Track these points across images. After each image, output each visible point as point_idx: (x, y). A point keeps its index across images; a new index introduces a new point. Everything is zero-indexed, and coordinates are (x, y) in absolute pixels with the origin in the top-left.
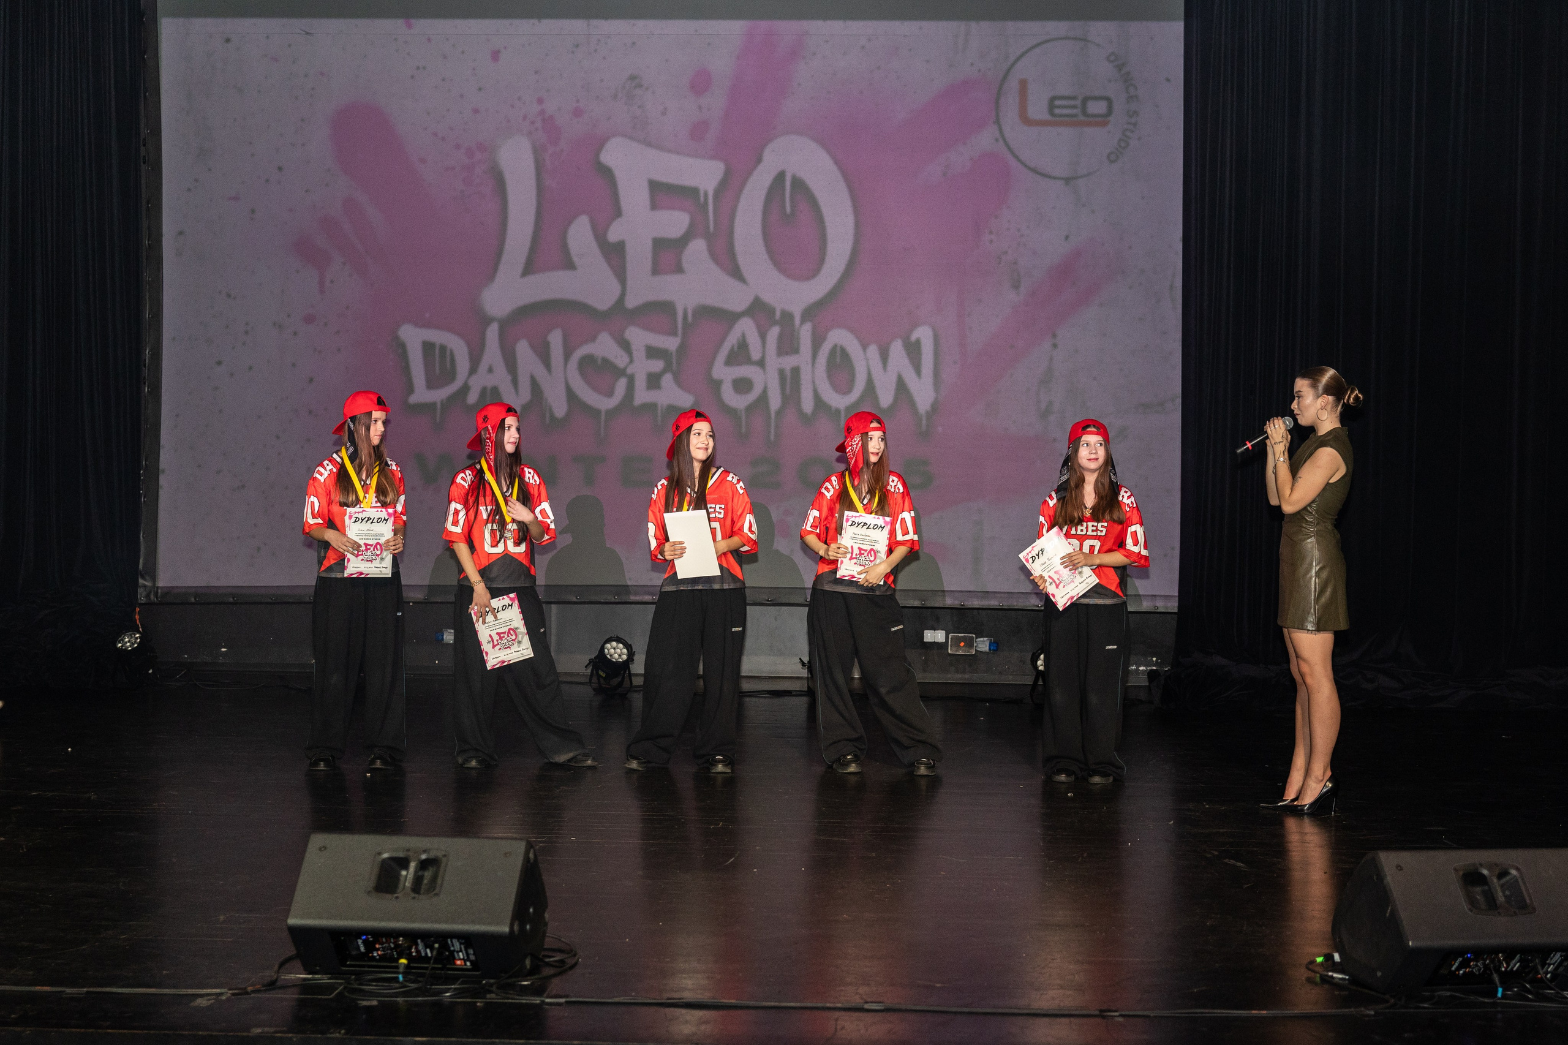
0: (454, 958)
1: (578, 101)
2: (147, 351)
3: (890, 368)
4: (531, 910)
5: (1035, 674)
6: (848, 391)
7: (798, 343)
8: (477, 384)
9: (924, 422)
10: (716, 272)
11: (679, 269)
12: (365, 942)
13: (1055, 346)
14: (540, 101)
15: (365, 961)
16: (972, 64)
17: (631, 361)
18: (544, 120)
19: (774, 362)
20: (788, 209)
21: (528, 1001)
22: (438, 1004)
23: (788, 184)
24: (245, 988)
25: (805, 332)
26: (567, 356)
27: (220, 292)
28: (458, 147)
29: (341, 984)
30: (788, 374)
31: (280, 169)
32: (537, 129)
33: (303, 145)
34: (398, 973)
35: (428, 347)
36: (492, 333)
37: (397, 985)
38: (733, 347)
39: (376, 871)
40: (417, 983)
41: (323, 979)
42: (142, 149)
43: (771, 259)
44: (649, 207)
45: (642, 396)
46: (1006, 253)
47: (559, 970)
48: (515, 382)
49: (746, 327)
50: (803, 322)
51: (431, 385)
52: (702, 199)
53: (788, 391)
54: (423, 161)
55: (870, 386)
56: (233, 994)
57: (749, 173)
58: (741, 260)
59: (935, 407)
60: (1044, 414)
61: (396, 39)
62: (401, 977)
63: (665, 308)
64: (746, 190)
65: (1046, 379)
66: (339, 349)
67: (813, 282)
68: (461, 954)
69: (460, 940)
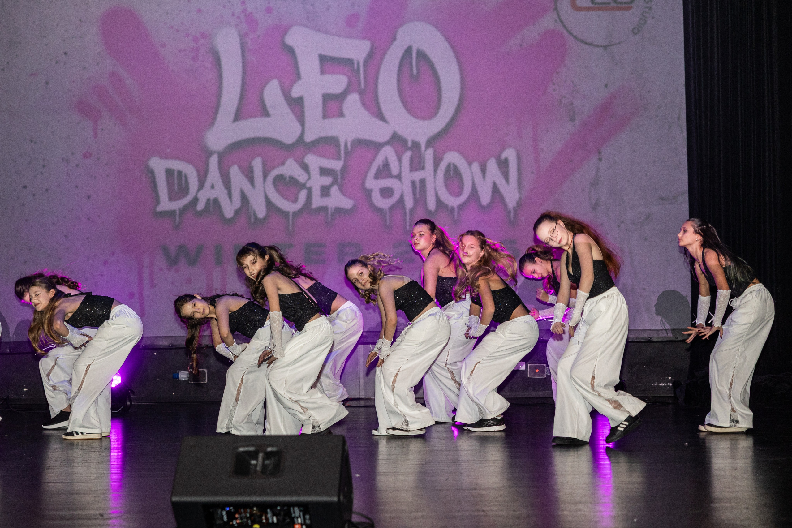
1: (269, 3)
3: (487, 178)
6: (459, 194)
7: (424, 162)
8: (204, 196)
9: (512, 214)
10: (365, 116)
11: (341, 114)
12: (228, 513)
13: (600, 160)
14: (243, 3)
17: (310, 178)
18: (246, 16)
19: (408, 176)
20: (415, 72)
23: (414, 55)
25: (429, 155)
26: (265, 176)
27: (25, 139)
28: (187, 35)
30: (418, 184)
31: (66, 54)
32: (241, 22)
33: (81, 37)
35: (169, 172)
36: (214, 161)
38: (379, 166)
43: (404, 106)
44: (319, 73)
45: (317, 201)
46: (565, 97)
48: (230, 194)
49: (388, 152)
50: (427, 147)
51: (173, 197)
52: (356, 66)
53: (418, 196)
54: (164, 46)
55: (474, 190)
57: (388, 48)
58: (384, 107)
59: (519, 204)
60: (595, 207)
63: (332, 141)
64: (386, 60)
65: (595, 182)
66: (108, 176)
67: (433, 121)
68: (299, 519)
69: (300, 509)
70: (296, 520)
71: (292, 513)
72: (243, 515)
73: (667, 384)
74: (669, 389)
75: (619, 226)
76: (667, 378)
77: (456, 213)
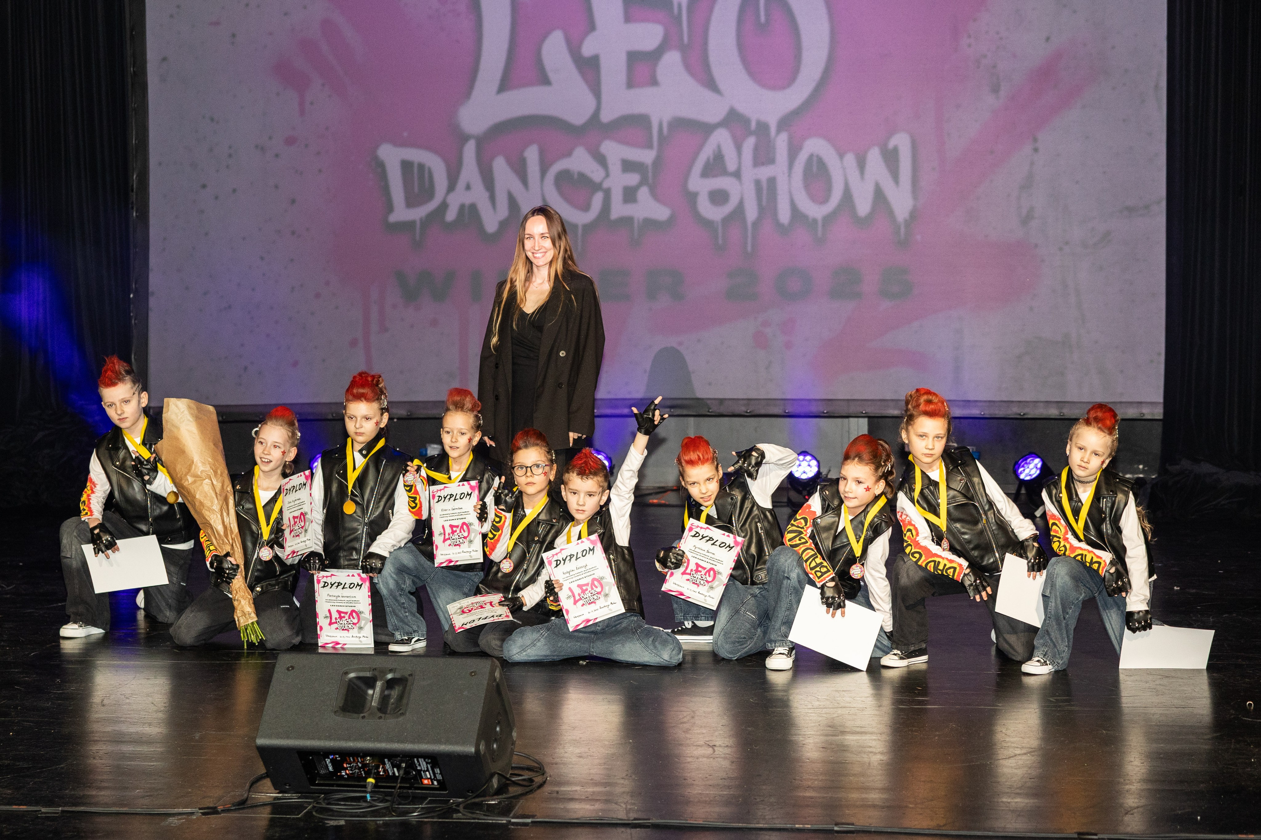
0: (421, 778)
2: (134, 176)
3: (867, 176)
4: (498, 729)
5: (1018, 482)
6: (825, 200)
7: (774, 153)
8: (456, 200)
9: (903, 230)
10: (689, 84)
11: (654, 82)
12: (332, 761)
13: (1036, 150)
15: (334, 780)
17: (607, 175)
19: (750, 173)
20: (763, 19)
21: (494, 821)
22: (405, 825)
24: (216, 807)
25: (781, 142)
26: (543, 172)
27: (204, 117)
29: (309, 803)
30: (764, 185)
34: (366, 792)
35: (406, 166)
36: (470, 151)
37: (364, 804)
38: (708, 159)
39: (343, 691)
40: (385, 803)
41: (293, 798)
43: (745, 68)
44: (622, 20)
45: (618, 210)
46: (985, 56)
47: (528, 789)
48: (492, 199)
49: (722, 138)
50: (779, 130)
51: (411, 203)
53: (764, 203)
55: (847, 196)
56: (203, 814)
58: (717, 72)
59: (914, 215)
60: (1026, 220)
62: (368, 796)
63: (640, 122)
65: (1027, 184)
66: (320, 171)
67: (788, 91)
68: (427, 773)
69: (426, 760)
70: (423, 773)
71: (417, 765)
72: (353, 765)
75: (1061, 249)
76: (1136, 466)
77: (820, 229)
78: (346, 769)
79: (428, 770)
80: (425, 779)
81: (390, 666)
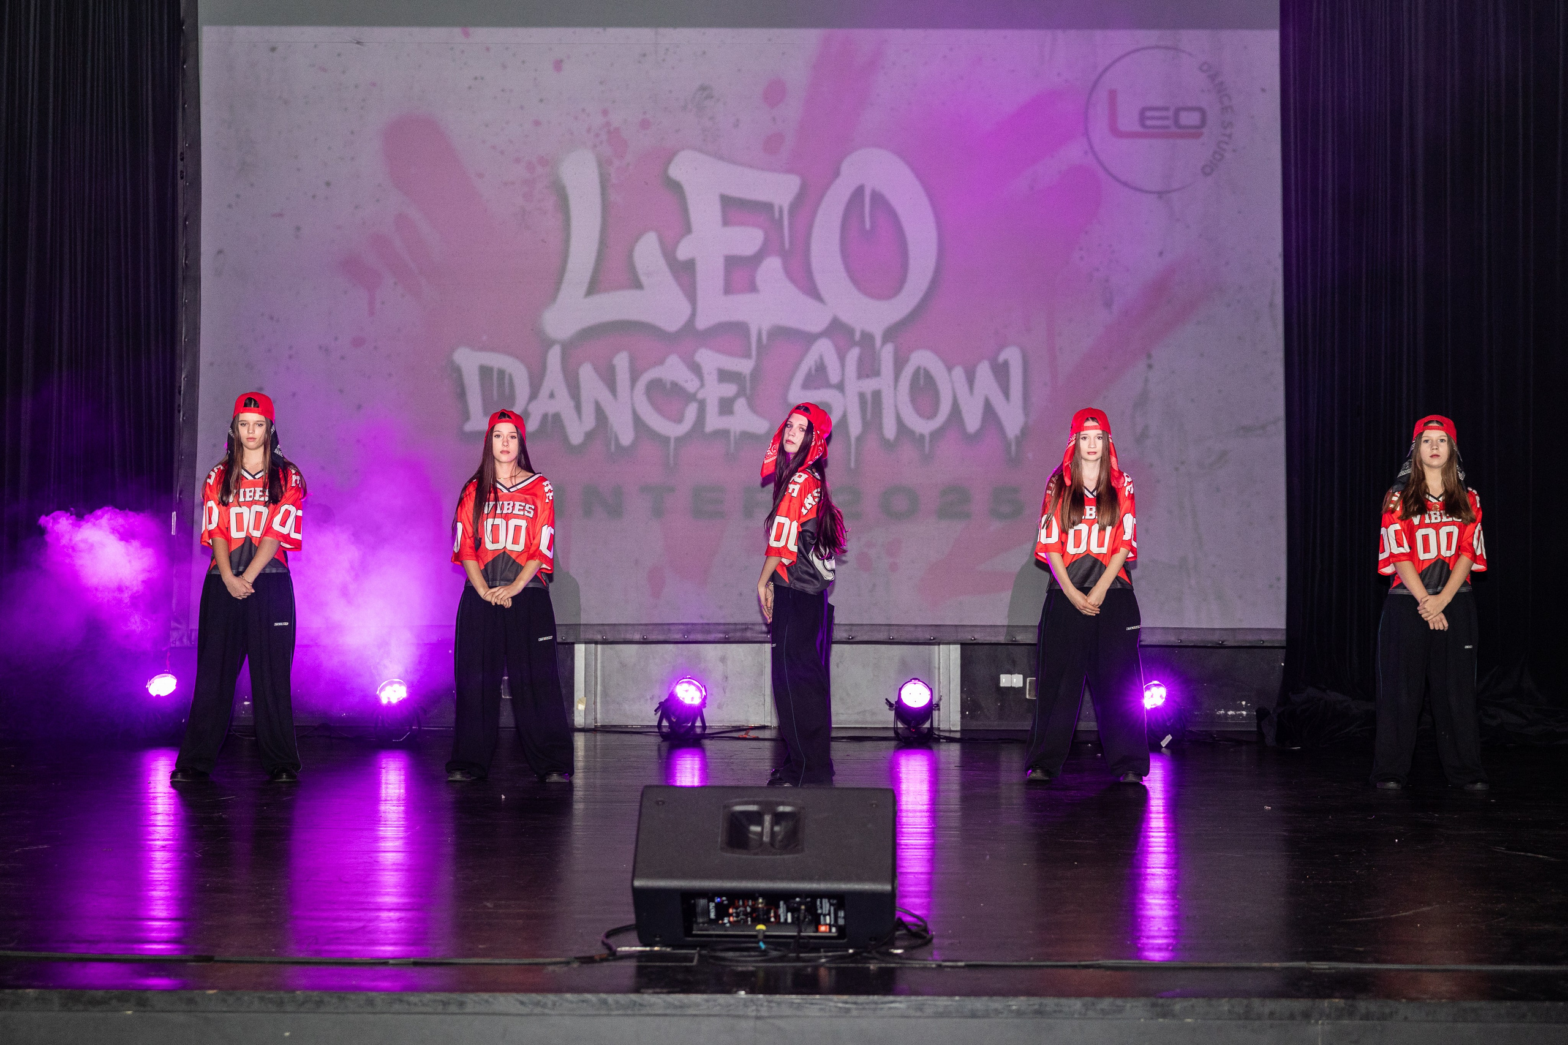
0: (819, 924)
1: (645, 113)
2: (183, 376)
3: (976, 391)
6: (932, 415)
7: (879, 365)
8: (539, 410)
9: (1013, 448)
10: (789, 290)
11: (752, 288)
12: (719, 907)
13: (1150, 366)
14: (605, 112)
16: (1059, 74)
17: (702, 385)
18: (609, 132)
19: (854, 386)
20: (868, 226)
23: (867, 199)
25: (887, 354)
26: (634, 380)
27: (262, 315)
28: (518, 160)
29: (695, 953)
30: (869, 397)
31: (328, 184)
32: (601, 143)
33: (352, 159)
34: (758, 941)
35: (485, 372)
36: (554, 357)
37: (758, 954)
38: (810, 370)
39: (725, 827)
40: (781, 951)
42: (180, 163)
43: (850, 277)
44: (720, 223)
45: (714, 422)
46: (1098, 270)
48: (578, 408)
49: (824, 349)
50: (885, 341)
52: (777, 215)
53: (869, 416)
54: (480, 176)
55: (956, 412)
57: (827, 187)
58: (821, 281)
59: (1025, 431)
60: (1140, 439)
61: (452, 49)
62: (762, 945)
63: (738, 329)
64: (824, 205)
65: (1142, 401)
66: (390, 375)
67: (894, 301)
68: (828, 918)
69: (831, 901)
70: (822, 917)
71: (819, 907)
72: (741, 909)
73: (1239, 712)
74: (1242, 720)
75: (1177, 469)
76: (1239, 702)
77: (927, 445)
78: (730, 915)
79: (829, 914)
80: (823, 925)
81: (779, 800)
